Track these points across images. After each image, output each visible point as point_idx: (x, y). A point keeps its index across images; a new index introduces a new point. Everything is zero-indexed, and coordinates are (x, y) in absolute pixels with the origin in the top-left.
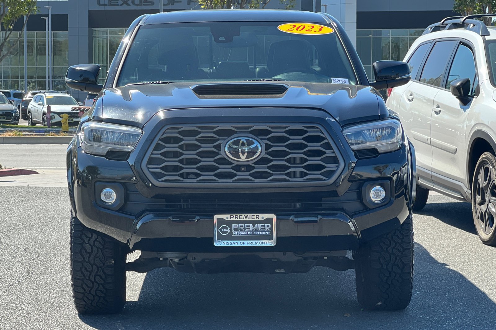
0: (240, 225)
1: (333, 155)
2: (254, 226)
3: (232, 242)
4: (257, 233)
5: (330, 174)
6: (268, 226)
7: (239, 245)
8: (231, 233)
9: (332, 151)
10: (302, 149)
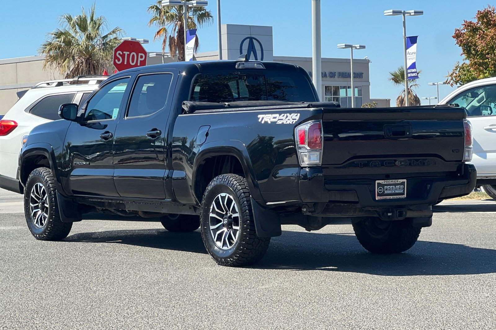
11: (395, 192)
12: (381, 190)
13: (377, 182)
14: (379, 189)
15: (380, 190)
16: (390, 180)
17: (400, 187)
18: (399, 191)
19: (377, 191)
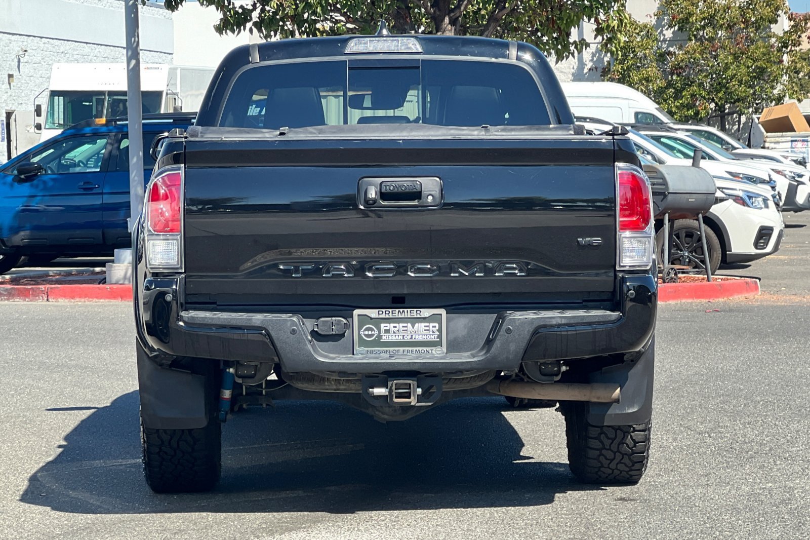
11: (411, 338)
12: (370, 333)
13: (357, 312)
14: (365, 330)
15: (366, 333)
16: (397, 310)
17: (428, 326)
18: (425, 337)
19: (359, 334)
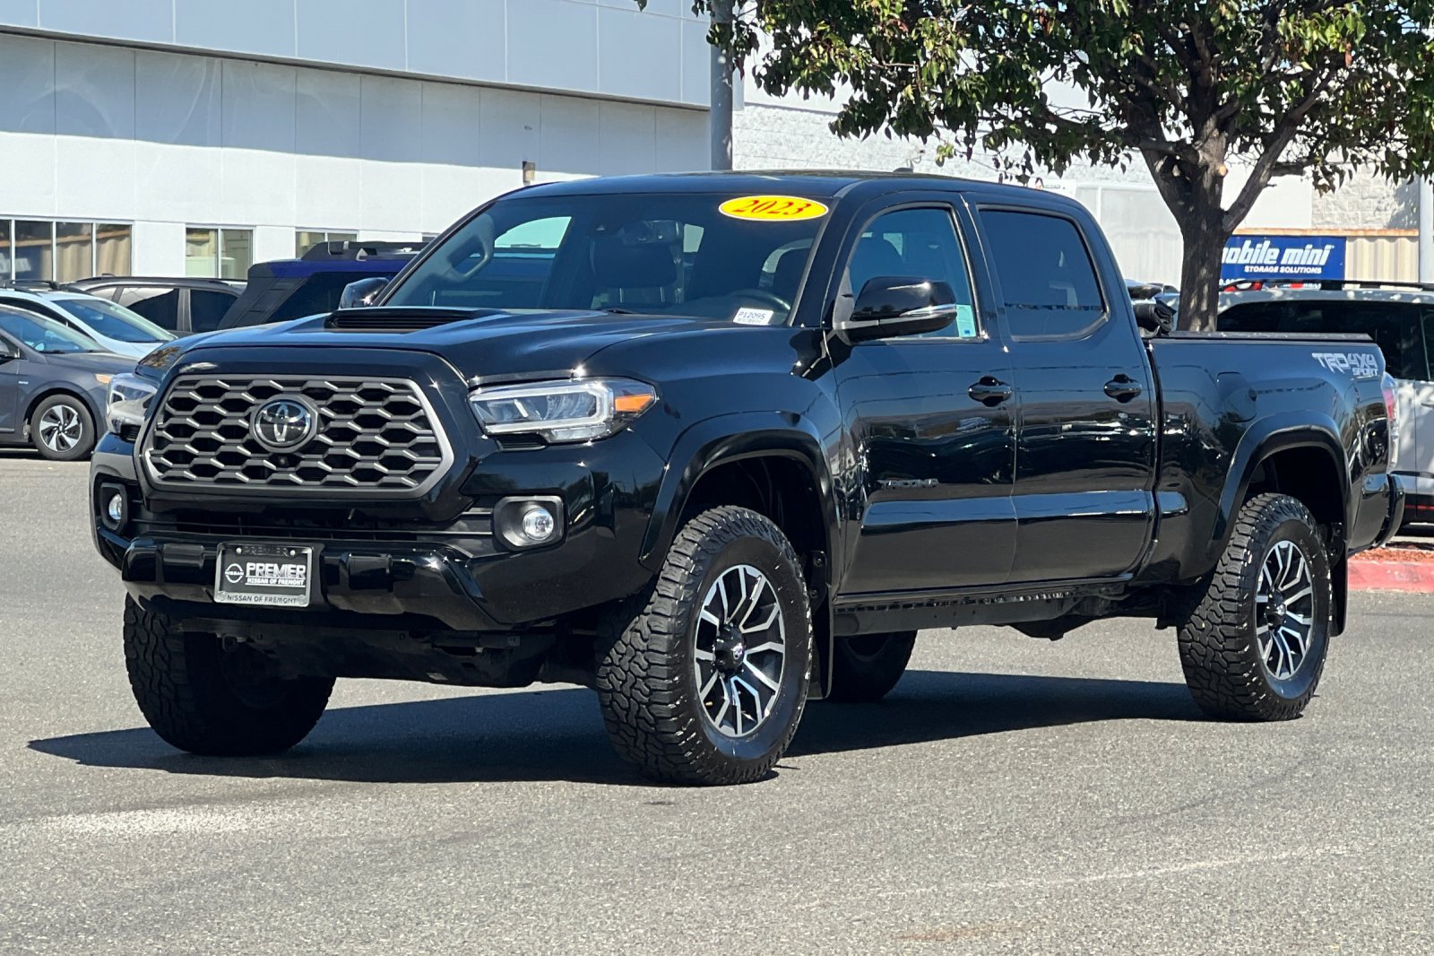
0: (259, 565)
1: (431, 439)
2: (280, 568)
3: (243, 595)
4: (284, 583)
5: (421, 475)
6: (301, 570)
7: (253, 602)
8: (245, 579)
9: (430, 432)
10: (379, 426)
